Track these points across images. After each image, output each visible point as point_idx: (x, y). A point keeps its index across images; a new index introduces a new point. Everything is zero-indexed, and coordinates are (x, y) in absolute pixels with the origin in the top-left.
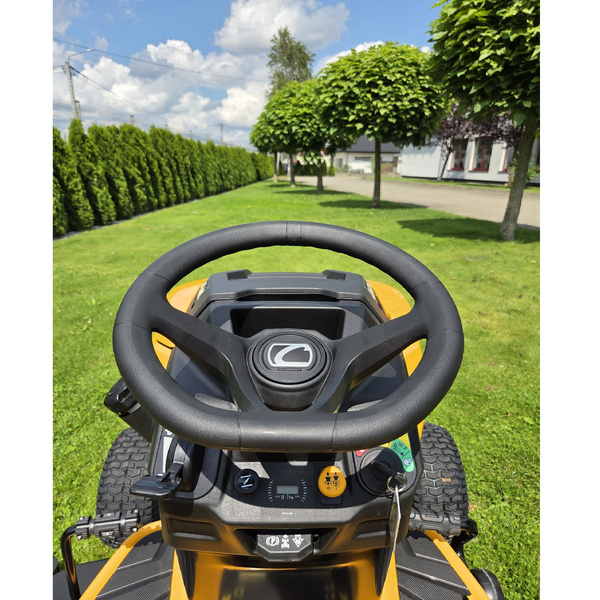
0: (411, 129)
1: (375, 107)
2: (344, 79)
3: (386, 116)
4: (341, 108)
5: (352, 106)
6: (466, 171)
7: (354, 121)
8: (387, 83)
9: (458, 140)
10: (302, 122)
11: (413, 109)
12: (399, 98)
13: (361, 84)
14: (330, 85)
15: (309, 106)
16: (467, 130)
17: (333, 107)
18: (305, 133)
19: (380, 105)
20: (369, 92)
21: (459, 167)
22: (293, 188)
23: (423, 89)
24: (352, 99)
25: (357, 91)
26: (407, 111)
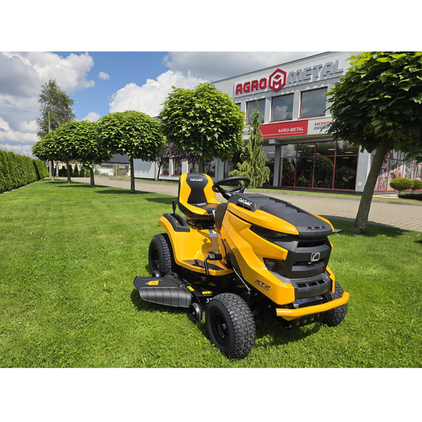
0: (149, 153)
1: (132, 141)
2: (115, 125)
3: (137, 146)
4: (113, 140)
5: (120, 140)
6: (170, 175)
7: (121, 147)
8: (137, 130)
9: (164, 158)
10: (81, 144)
11: (150, 143)
12: (143, 137)
13: (123, 129)
14: (107, 127)
15: (86, 135)
16: (168, 153)
17: (109, 139)
18: (84, 150)
19: (134, 140)
20: (128, 133)
21: (166, 173)
22: (69, 184)
23: (153, 134)
24: (119, 136)
25: (122, 132)
26: (147, 144)
